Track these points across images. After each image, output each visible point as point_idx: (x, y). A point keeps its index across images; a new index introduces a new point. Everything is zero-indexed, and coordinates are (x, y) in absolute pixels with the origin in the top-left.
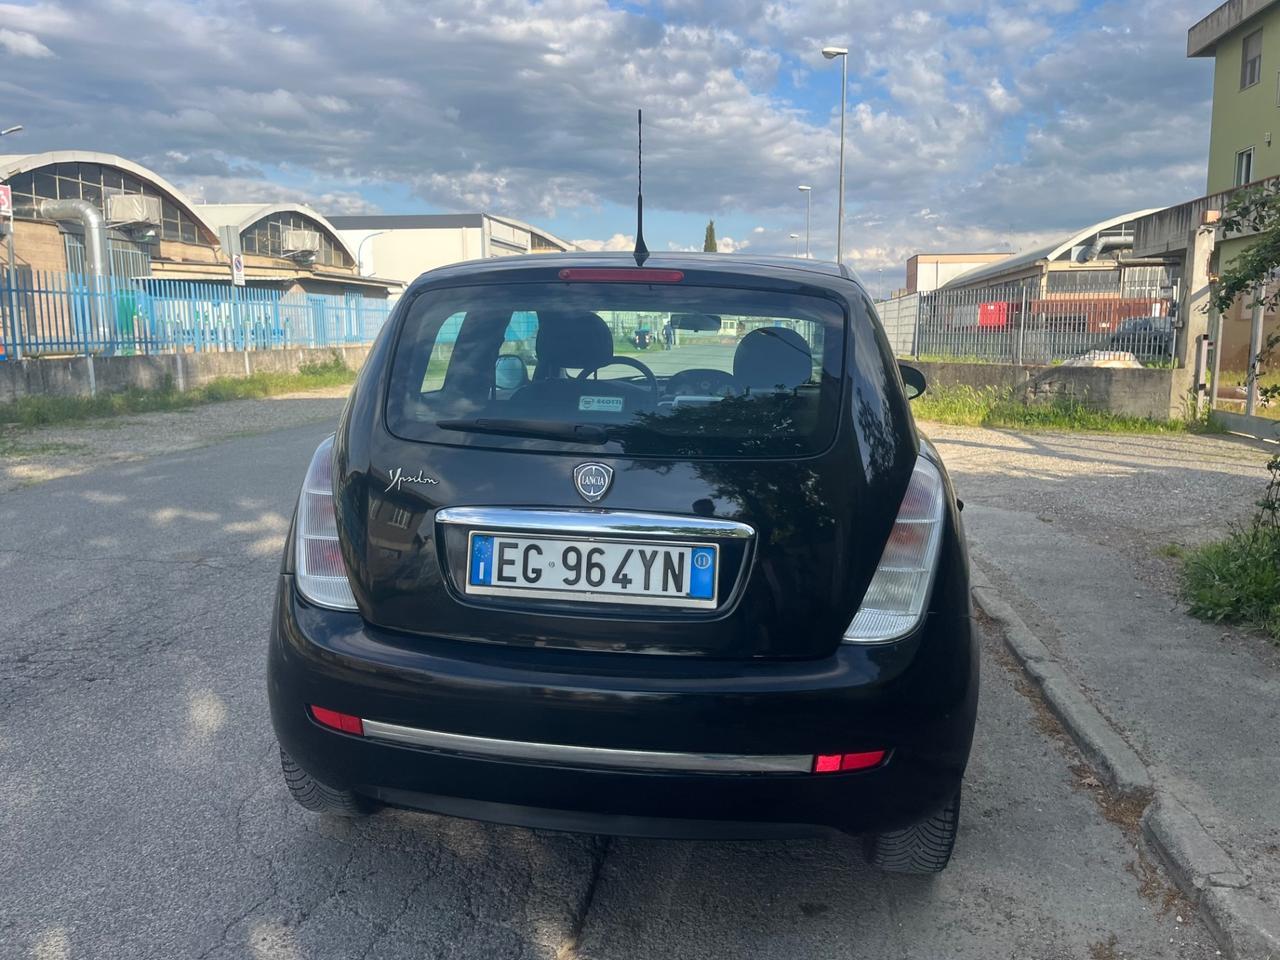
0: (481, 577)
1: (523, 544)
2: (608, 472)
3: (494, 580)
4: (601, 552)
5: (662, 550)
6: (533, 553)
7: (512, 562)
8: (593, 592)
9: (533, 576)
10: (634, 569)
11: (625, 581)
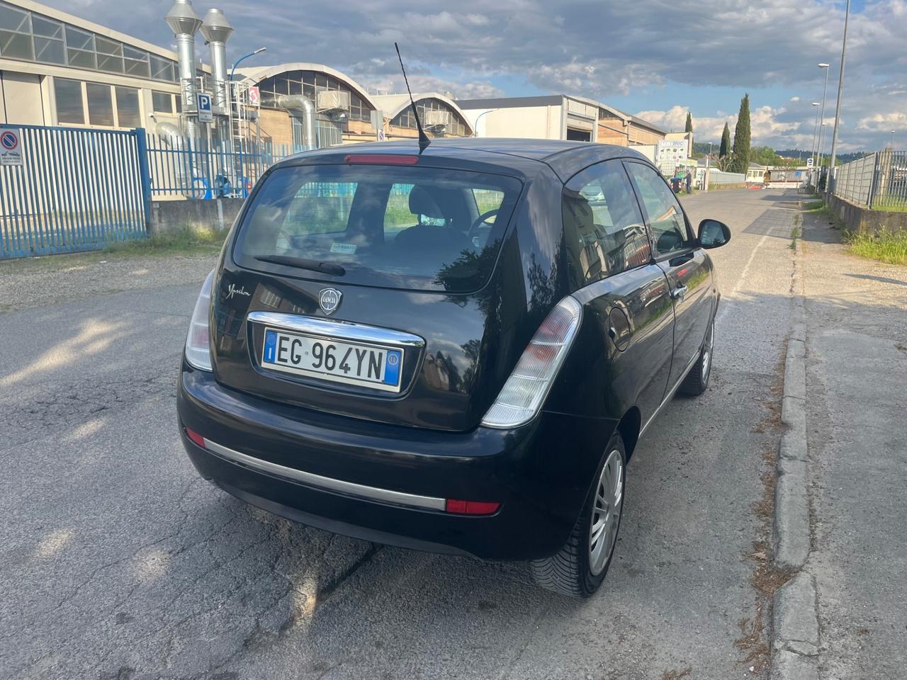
0: (270, 358)
1: (292, 338)
2: (338, 295)
3: (276, 361)
4: (334, 348)
5: (369, 350)
6: (297, 344)
7: (285, 350)
8: (328, 374)
9: (296, 359)
10: (352, 361)
11: (346, 369)
